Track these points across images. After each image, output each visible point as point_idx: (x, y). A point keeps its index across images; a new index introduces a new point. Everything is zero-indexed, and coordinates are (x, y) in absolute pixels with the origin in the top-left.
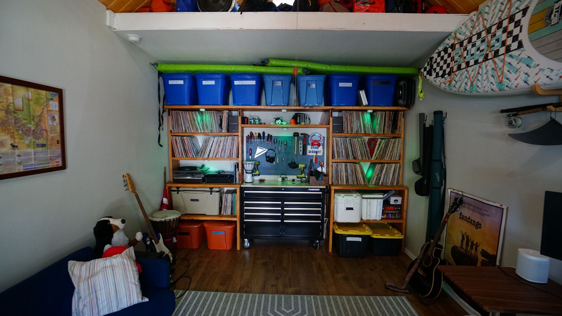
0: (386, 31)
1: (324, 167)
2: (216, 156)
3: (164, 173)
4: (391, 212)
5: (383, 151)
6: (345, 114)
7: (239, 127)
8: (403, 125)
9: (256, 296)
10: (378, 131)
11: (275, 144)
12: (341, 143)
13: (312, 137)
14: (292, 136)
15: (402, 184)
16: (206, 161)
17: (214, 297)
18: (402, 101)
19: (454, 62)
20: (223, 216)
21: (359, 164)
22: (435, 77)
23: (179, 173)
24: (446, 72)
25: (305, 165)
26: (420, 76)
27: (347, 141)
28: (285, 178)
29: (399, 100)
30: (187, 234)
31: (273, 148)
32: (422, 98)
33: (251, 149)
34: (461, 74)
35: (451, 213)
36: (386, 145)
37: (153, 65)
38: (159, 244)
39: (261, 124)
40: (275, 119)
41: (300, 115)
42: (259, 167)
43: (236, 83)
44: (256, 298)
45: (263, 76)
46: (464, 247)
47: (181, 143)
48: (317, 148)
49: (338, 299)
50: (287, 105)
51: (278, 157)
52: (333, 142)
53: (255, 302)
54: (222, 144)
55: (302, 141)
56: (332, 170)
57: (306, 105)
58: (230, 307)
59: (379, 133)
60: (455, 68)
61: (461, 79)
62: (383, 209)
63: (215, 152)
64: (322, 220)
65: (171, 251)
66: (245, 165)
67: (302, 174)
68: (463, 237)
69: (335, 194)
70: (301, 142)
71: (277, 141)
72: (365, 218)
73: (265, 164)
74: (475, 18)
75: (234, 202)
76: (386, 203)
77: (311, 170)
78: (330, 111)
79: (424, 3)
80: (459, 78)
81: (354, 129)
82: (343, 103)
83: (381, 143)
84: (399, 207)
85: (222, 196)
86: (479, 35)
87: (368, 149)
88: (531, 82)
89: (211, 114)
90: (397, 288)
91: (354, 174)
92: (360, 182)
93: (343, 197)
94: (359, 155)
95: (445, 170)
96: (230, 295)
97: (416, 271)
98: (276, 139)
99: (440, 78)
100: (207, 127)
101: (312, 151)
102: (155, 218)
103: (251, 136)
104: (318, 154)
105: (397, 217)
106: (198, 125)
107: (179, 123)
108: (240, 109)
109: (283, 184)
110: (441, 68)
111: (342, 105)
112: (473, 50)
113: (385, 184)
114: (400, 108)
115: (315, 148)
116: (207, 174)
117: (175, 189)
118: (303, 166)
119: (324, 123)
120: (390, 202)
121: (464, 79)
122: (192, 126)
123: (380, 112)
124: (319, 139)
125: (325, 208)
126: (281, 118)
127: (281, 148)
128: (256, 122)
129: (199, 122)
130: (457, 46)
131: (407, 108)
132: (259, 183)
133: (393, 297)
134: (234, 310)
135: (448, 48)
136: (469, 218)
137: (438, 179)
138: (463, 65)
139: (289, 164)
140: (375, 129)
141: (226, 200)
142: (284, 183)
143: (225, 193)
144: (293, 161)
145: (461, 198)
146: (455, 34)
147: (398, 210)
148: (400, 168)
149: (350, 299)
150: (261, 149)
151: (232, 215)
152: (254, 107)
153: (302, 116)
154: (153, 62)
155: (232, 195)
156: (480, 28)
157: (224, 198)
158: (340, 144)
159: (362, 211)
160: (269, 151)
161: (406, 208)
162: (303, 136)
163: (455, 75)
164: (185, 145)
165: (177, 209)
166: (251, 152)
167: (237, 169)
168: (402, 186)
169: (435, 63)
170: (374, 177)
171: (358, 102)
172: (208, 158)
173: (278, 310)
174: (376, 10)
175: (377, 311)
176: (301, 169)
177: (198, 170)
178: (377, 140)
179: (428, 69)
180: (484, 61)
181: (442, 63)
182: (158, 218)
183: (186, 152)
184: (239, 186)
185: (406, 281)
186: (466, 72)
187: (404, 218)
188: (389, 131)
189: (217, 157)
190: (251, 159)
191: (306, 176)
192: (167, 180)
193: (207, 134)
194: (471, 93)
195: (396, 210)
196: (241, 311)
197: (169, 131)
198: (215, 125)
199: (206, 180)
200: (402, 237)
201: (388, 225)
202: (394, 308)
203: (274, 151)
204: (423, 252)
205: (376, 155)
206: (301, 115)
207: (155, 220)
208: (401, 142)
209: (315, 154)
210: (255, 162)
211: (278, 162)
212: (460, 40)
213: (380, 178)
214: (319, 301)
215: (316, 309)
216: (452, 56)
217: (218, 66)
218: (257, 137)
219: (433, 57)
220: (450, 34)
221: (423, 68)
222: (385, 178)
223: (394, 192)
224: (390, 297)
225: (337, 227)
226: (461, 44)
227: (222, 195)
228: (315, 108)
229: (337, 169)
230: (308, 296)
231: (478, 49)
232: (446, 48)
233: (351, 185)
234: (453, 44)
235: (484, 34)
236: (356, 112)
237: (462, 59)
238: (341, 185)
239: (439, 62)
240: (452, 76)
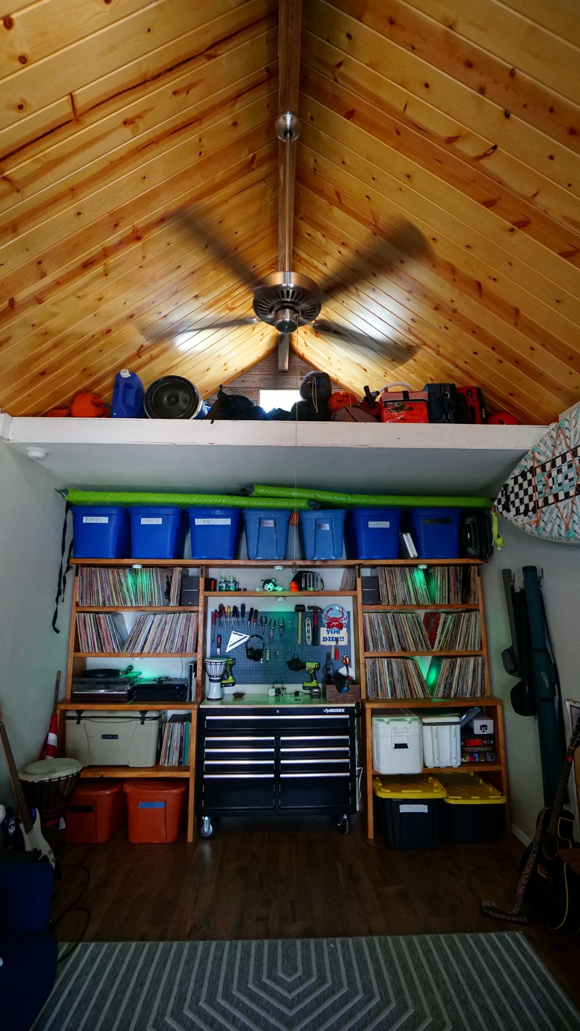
0: (432, 449)
1: (351, 667)
2: (156, 649)
3: (57, 683)
4: (478, 749)
5: (452, 634)
6: (382, 573)
7: (200, 597)
8: (479, 589)
9: (225, 945)
10: (440, 600)
11: (262, 626)
12: (379, 623)
13: (328, 612)
14: (293, 610)
15: (491, 695)
16: (137, 658)
17: (138, 953)
18: (473, 549)
19: (537, 493)
20: (163, 769)
21: (412, 659)
22: (515, 514)
23: (84, 683)
24: (529, 508)
25: (317, 664)
26: (494, 511)
27: (387, 618)
28: (281, 690)
29: (468, 548)
30: (89, 809)
31: (260, 633)
32: (500, 547)
33: (219, 636)
34: (549, 511)
35: (576, 747)
36: (456, 623)
37: (60, 492)
38: (32, 832)
39: (239, 590)
40: (263, 582)
41: (306, 575)
42: (233, 669)
43: (199, 522)
44: (224, 950)
45: (244, 511)
47: (93, 626)
48: (337, 631)
49: (391, 944)
50: (285, 559)
51: (269, 650)
52: (364, 622)
53: (221, 959)
54: (168, 628)
55: (310, 620)
56: (366, 672)
57: (315, 559)
58: (169, 975)
59: (441, 603)
60: (541, 503)
61: (551, 519)
62: (462, 744)
63: (155, 642)
64: (352, 771)
65: (55, 849)
66: (208, 666)
67: (312, 681)
69: (374, 718)
70: (308, 622)
71: (266, 620)
72: (430, 764)
73: (244, 663)
74: (554, 434)
75: (185, 739)
76: (466, 732)
77: (329, 672)
78: (357, 567)
79: (483, 409)
80: (549, 518)
81: (398, 596)
82: (377, 555)
83: (445, 621)
84: (490, 740)
85: (162, 728)
86: (564, 457)
87: (425, 632)
89: (151, 573)
90: (505, 914)
91: (405, 678)
92: (417, 693)
93: (388, 723)
94: (412, 643)
95: (555, 666)
96: (172, 946)
97: (534, 870)
98: (266, 617)
99: (522, 516)
100: (143, 597)
101: (329, 638)
102: (29, 776)
103: (221, 612)
104: (339, 642)
105: (489, 759)
106: (126, 593)
107: (93, 589)
108: (202, 565)
109: (277, 701)
110: (522, 501)
111: (375, 557)
112: (560, 478)
113: (460, 696)
114: (471, 561)
115: (333, 632)
116: (136, 683)
117: (75, 714)
118: (313, 666)
119: (347, 588)
120: (473, 730)
121: (555, 519)
122: (116, 595)
123: (439, 568)
124: (341, 616)
125: (356, 746)
126: (273, 580)
127: (275, 634)
128: (229, 588)
129: (129, 587)
130: (538, 471)
131: (482, 561)
132: (234, 700)
133: (498, 933)
134: (177, 983)
135: (527, 472)
137: (546, 683)
138: (551, 499)
139: (288, 663)
140: (434, 597)
141: (170, 734)
142: (279, 700)
143: (168, 722)
144: (296, 657)
146: (533, 453)
147: (490, 745)
148: (483, 665)
149: (413, 941)
150: (239, 635)
151: (181, 766)
152: (227, 562)
153: (310, 576)
154: (59, 487)
155: (183, 724)
156: (562, 448)
157: (166, 731)
158: (376, 624)
159: (425, 750)
160: (251, 638)
161: (503, 740)
162: (312, 610)
163: (542, 512)
164: (100, 628)
165: (75, 755)
166: (220, 641)
167: (193, 674)
168: (492, 698)
169: (511, 493)
170: (440, 682)
171: (402, 553)
172: (141, 654)
173: (270, 977)
174: (416, 418)
175: (468, 969)
176: (311, 671)
177: (120, 677)
178: (440, 616)
179: (503, 502)
180: (576, 495)
181: (521, 494)
182: (36, 774)
183: (101, 642)
184: (196, 706)
185: (519, 896)
186: (556, 510)
187: (502, 761)
188: (458, 599)
189: (158, 652)
190: (219, 654)
191: (320, 685)
192: (61, 697)
193: (142, 609)
194: (569, 540)
195: (486, 745)
196: (192, 984)
197: (74, 604)
198: (158, 593)
199: (134, 696)
200: (502, 801)
201: (476, 777)
202: (502, 959)
203: (261, 638)
204: (540, 828)
205: (439, 643)
206: (308, 574)
207: (30, 779)
208: (480, 617)
209: (334, 643)
210: (225, 660)
211: (268, 659)
212: (540, 462)
213: (451, 684)
214: (352, 949)
215: (346, 971)
216: (533, 484)
217: (170, 495)
218: (231, 615)
219: (508, 485)
220: (526, 452)
221: (497, 500)
222: (460, 685)
223: (479, 710)
224: (492, 935)
225: (381, 784)
226: (543, 467)
227: (163, 726)
228: (331, 563)
229: (373, 669)
230: (329, 939)
231: (566, 477)
232: (523, 472)
233: (401, 699)
234: (532, 467)
235: (569, 457)
236: (399, 568)
237: (548, 490)
238: (383, 701)
239: (518, 492)
240: (539, 514)
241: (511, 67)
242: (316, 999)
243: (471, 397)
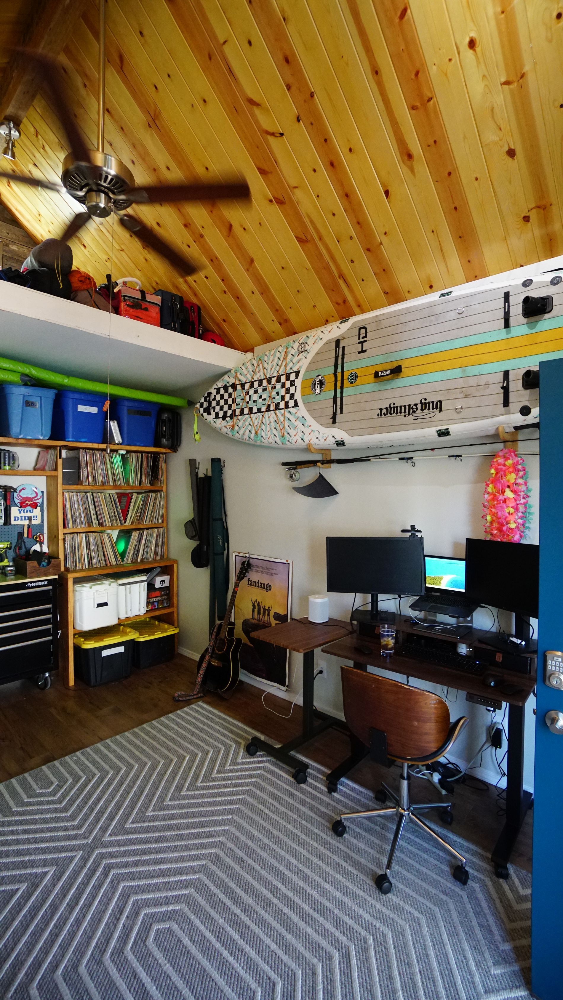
1: (44, 544)
4: (157, 599)
5: (141, 511)
6: (83, 455)
8: (165, 474)
10: (133, 482)
12: (78, 502)
13: (20, 491)
15: (169, 557)
18: (165, 440)
19: (235, 404)
22: (214, 417)
24: (227, 414)
25: (8, 543)
26: (195, 413)
27: (87, 497)
29: (162, 439)
32: (198, 441)
34: (244, 419)
35: (240, 581)
36: (145, 502)
41: (1, 453)
46: (256, 616)
48: (30, 511)
49: (120, 739)
52: (64, 501)
55: (2, 500)
57: (20, 436)
59: (134, 485)
60: (238, 412)
62: (148, 596)
64: (55, 635)
68: (254, 606)
69: (76, 586)
72: (123, 616)
76: (151, 587)
77: (21, 551)
78: (58, 448)
79: (201, 326)
80: (243, 424)
81: (98, 478)
82: (84, 438)
83: (137, 500)
84: (167, 591)
86: (260, 382)
87: (119, 508)
88: (307, 440)
90: (190, 696)
91: (100, 549)
92: (111, 561)
94: (107, 519)
95: (227, 529)
97: (209, 663)
99: (221, 419)
101: (22, 517)
104: (32, 521)
105: (165, 605)
110: (222, 408)
111: (82, 440)
112: (256, 397)
113: (146, 560)
114: (163, 450)
115: (25, 511)
118: (6, 546)
120: (155, 585)
121: (248, 426)
123: (134, 454)
124: (35, 495)
125: (58, 612)
130: (239, 387)
131: (171, 451)
133: (188, 707)
135: (229, 386)
136: (258, 582)
137: (220, 542)
138: (246, 411)
140: (128, 479)
145: (249, 561)
146: (235, 372)
147: (167, 594)
148: (163, 534)
149: (135, 732)
153: (5, 454)
156: (260, 375)
158: (76, 502)
159: (120, 605)
161: (177, 589)
163: (238, 419)
168: (169, 559)
169: (213, 400)
171: (106, 438)
173: (30, 796)
174: (150, 320)
178: (132, 495)
179: (205, 406)
180: (266, 411)
181: (222, 402)
185: (199, 682)
186: (250, 419)
187: (174, 605)
188: (147, 481)
194: (255, 442)
195: (164, 595)
200: (176, 631)
201: (155, 619)
204: (212, 638)
205: (131, 518)
206: (4, 452)
208: (163, 497)
209: (26, 522)
212: (241, 381)
213: (138, 551)
214: (92, 753)
215: (94, 765)
216: (233, 397)
219: (211, 393)
220: (230, 371)
221: (199, 404)
222: (145, 551)
223: (159, 569)
224: (185, 709)
225: (83, 640)
226: (243, 386)
229: (72, 544)
230: (70, 756)
231: (260, 397)
232: (226, 385)
233: (97, 567)
234: (233, 384)
235: (265, 383)
236: (100, 452)
237: (245, 404)
238: (81, 570)
239: (219, 401)
240: (235, 420)
241: (313, 91)
242: (78, 789)
243: (194, 312)
